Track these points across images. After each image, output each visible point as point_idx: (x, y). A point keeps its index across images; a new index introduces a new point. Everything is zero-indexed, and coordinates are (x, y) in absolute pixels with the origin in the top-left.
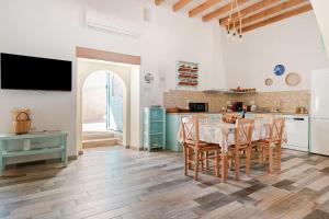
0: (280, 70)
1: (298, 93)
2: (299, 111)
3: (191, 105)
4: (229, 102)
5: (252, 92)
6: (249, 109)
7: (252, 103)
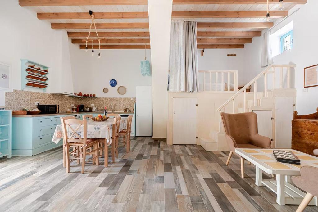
0: (113, 83)
1: (125, 99)
2: (126, 111)
3: (39, 107)
4: (73, 105)
5: (92, 97)
6: (91, 110)
7: (92, 105)
